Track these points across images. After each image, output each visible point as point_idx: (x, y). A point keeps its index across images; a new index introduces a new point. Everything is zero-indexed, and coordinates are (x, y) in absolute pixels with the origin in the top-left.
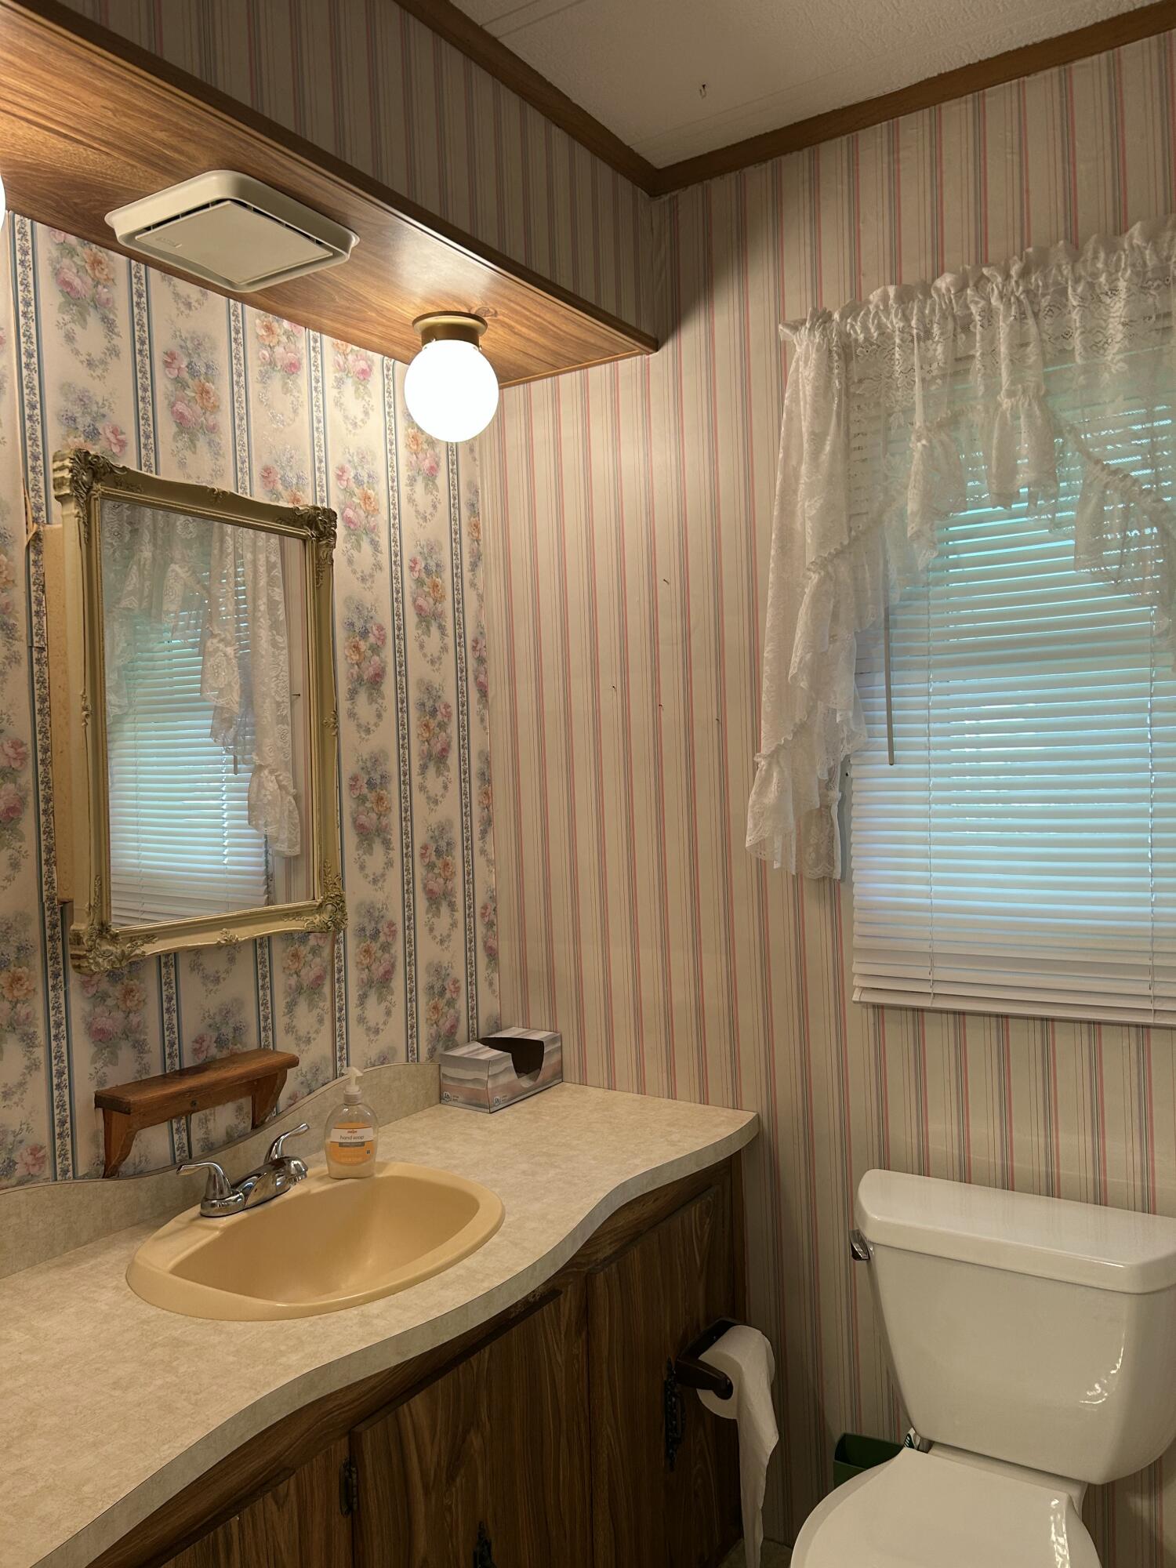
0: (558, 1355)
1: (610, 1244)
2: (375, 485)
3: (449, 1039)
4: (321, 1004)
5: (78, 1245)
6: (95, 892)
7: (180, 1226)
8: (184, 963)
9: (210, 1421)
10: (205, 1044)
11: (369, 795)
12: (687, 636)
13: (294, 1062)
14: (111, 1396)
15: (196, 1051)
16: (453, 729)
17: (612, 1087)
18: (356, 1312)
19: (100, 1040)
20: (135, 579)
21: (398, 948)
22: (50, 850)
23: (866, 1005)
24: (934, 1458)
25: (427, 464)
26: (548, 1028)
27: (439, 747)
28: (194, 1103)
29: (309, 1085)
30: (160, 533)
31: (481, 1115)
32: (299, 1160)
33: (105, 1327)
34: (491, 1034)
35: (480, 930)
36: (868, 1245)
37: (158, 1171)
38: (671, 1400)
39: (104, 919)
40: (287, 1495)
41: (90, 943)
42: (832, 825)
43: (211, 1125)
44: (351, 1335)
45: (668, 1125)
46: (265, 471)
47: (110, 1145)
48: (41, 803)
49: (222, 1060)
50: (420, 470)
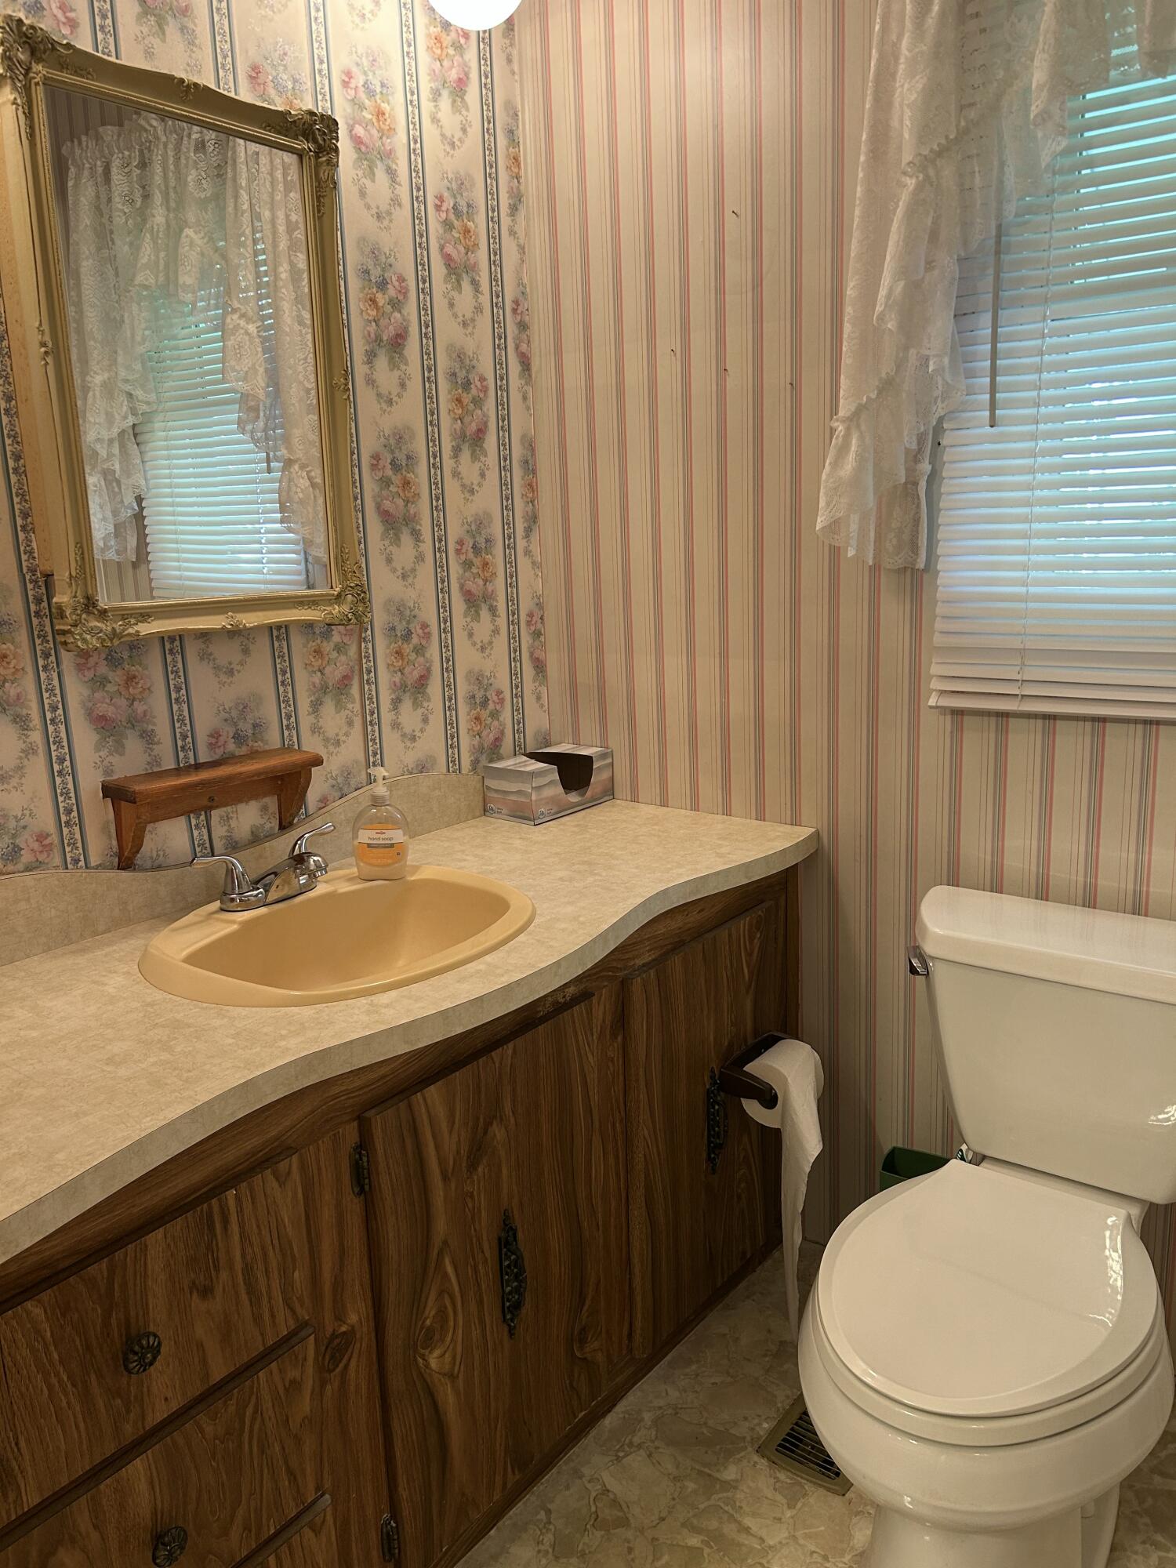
0: (589, 1055)
1: (649, 951)
2: (390, 98)
3: (494, 751)
4: (350, 706)
5: (95, 933)
6: (76, 561)
7: (198, 919)
8: (192, 650)
9: (197, 1097)
10: (222, 739)
11: (393, 478)
12: (758, 283)
13: (318, 761)
14: (103, 1071)
15: (212, 746)
16: (490, 405)
17: (664, 803)
18: (365, 1002)
19: (103, 728)
20: (148, 249)
21: (434, 652)
22: (25, 515)
23: (943, 710)
24: (984, 1171)
25: (453, 75)
26: (599, 744)
27: (474, 427)
28: (211, 799)
29: (341, 789)
30: (172, 194)
31: (526, 828)
32: (320, 856)
33: (110, 1008)
34: (541, 748)
35: (526, 640)
36: (928, 960)
37: (176, 866)
38: (714, 1108)
39: (90, 592)
40: (289, 1173)
41: (74, 617)
42: (918, 506)
43: (233, 823)
44: (356, 1022)
45: (719, 839)
46: (253, 70)
47: (121, 836)
48: (9, 460)
49: (241, 756)
50: (445, 82)
